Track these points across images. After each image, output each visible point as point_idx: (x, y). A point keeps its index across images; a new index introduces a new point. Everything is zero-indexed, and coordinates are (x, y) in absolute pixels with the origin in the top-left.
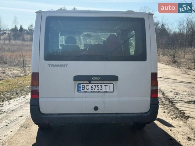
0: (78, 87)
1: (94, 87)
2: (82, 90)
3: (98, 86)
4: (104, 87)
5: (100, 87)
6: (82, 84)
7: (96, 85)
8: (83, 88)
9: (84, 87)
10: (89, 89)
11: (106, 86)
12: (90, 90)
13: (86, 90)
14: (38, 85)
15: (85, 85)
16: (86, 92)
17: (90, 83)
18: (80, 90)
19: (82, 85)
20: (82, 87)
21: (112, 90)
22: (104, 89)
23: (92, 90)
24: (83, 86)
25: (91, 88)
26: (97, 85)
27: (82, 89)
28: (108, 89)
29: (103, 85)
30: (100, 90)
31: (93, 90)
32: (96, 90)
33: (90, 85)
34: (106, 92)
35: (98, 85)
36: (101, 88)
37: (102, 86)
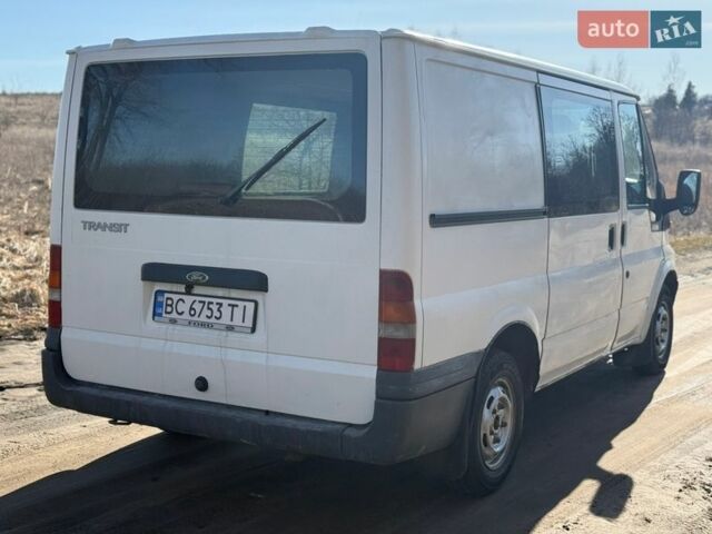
0: (157, 305)
1: (198, 307)
2: (164, 315)
3: (211, 306)
4: (226, 311)
5: (215, 307)
6: (166, 295)
7: (204, 302)
8: (169, 309)
9: (171, 306)
10: (183, 313)
11: (233, 306)
12: (186, 316)
13: (174, 315)
14: (60, 287)
15: (176, 297)
16: (173, 321)
17: (189, 292)
18: (160, 315)
19: (168, 299)
20: (167, 305)
21: (249, 323)
22: (226, 320)
23: (190, 318)
24: (169, 302)
25: (191, 309)
26: (207, 300)
27: (166, 313)
28: (237, 321)
29: (225, 302)
30: (213, 320)
31: (195, 318)
32: (203, 319)
33: (189, 299)
34: (230, 328)
35: (210, 303)
36: (218, 315)
37: (221, 305)
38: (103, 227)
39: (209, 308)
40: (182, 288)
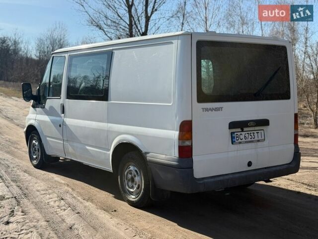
0: (232, 138)
1: (247, 135)
2: (236, 141)
4: (256, 134)
5: (252, 134)
6: (236, 133)
8: (237, 139)
10: (242, 139)
11: (258, 133)
12: (244, 140)
13: (240, 140)
14: (191, 139)
15: (239, 134)
16: (240, 143)
17: (243, 131)
18: (235, 141)
21: (263, 138)
22: (256, 138)
23: (245, 140)
24: (237, 136)
25: (245, 137)
26: (249, 132)
28: (260, 138)
29: (255, 132)
30: (253, 139)
31: (247, 140)
32: (249, 140)
33: (243, 133)
34: (258, 141)
36: (254, 137)
37: (254, 133)
38: (211, 110)
39: (251, 135)
40: (239, 130)
